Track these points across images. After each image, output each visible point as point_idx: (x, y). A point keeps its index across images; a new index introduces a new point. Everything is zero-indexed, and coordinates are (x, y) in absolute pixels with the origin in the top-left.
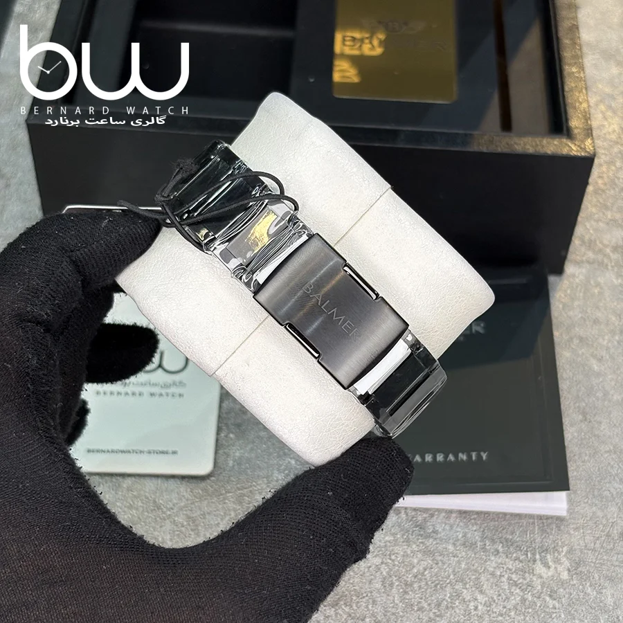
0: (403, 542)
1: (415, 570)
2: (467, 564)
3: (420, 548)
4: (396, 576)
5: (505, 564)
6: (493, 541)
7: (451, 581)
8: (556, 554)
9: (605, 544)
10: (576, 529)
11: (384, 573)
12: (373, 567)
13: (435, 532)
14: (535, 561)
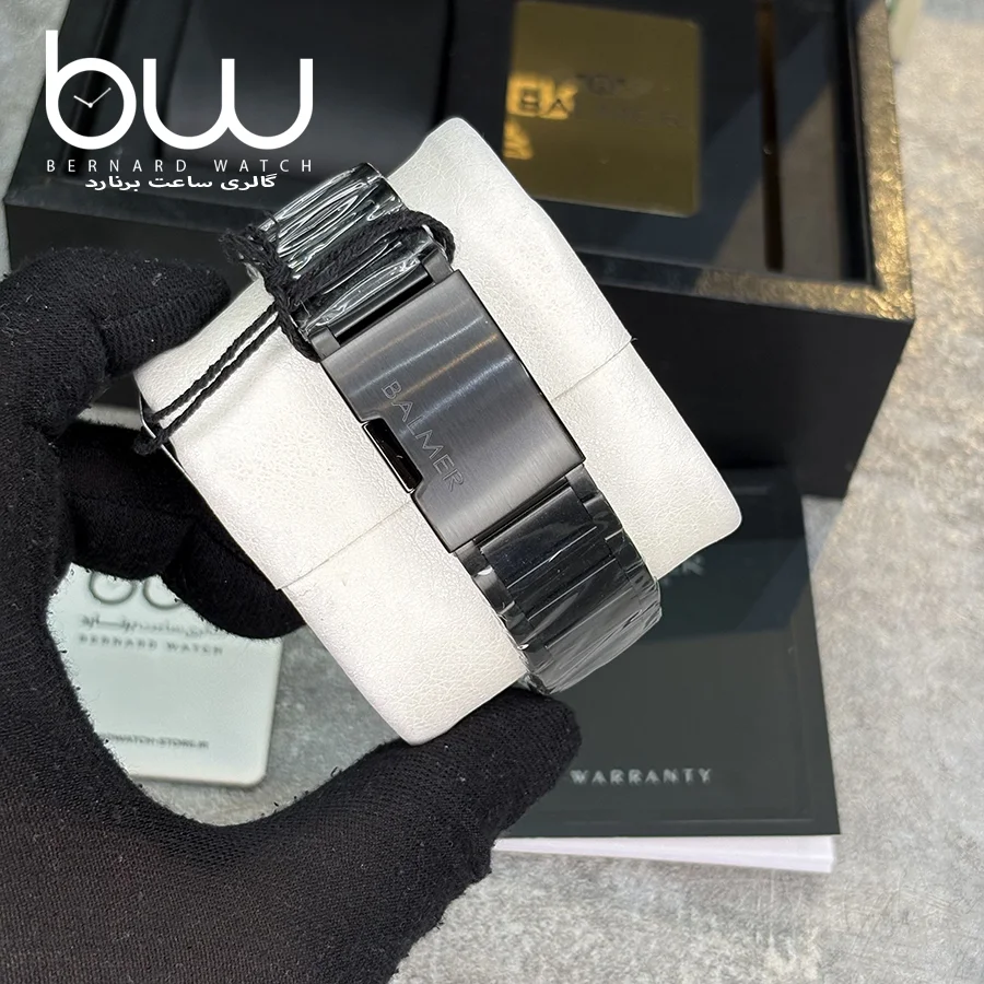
0: (561, 900)
1: (576, 948)
2: (659, 943)
3: (587, 912)
4: (544, 955)
5: (718, 948)
6: (703, 910)
7: (630, 971)
8: (801, 938)
9: (878, 929)
10: (836, 900)
11: (528, 949)
12: (511, 937)
13: (613, 888)
14: (767, 946)
